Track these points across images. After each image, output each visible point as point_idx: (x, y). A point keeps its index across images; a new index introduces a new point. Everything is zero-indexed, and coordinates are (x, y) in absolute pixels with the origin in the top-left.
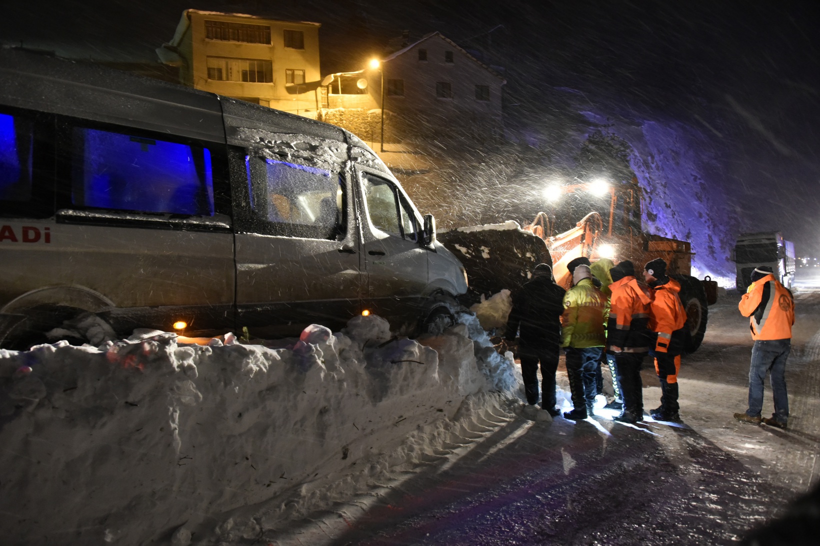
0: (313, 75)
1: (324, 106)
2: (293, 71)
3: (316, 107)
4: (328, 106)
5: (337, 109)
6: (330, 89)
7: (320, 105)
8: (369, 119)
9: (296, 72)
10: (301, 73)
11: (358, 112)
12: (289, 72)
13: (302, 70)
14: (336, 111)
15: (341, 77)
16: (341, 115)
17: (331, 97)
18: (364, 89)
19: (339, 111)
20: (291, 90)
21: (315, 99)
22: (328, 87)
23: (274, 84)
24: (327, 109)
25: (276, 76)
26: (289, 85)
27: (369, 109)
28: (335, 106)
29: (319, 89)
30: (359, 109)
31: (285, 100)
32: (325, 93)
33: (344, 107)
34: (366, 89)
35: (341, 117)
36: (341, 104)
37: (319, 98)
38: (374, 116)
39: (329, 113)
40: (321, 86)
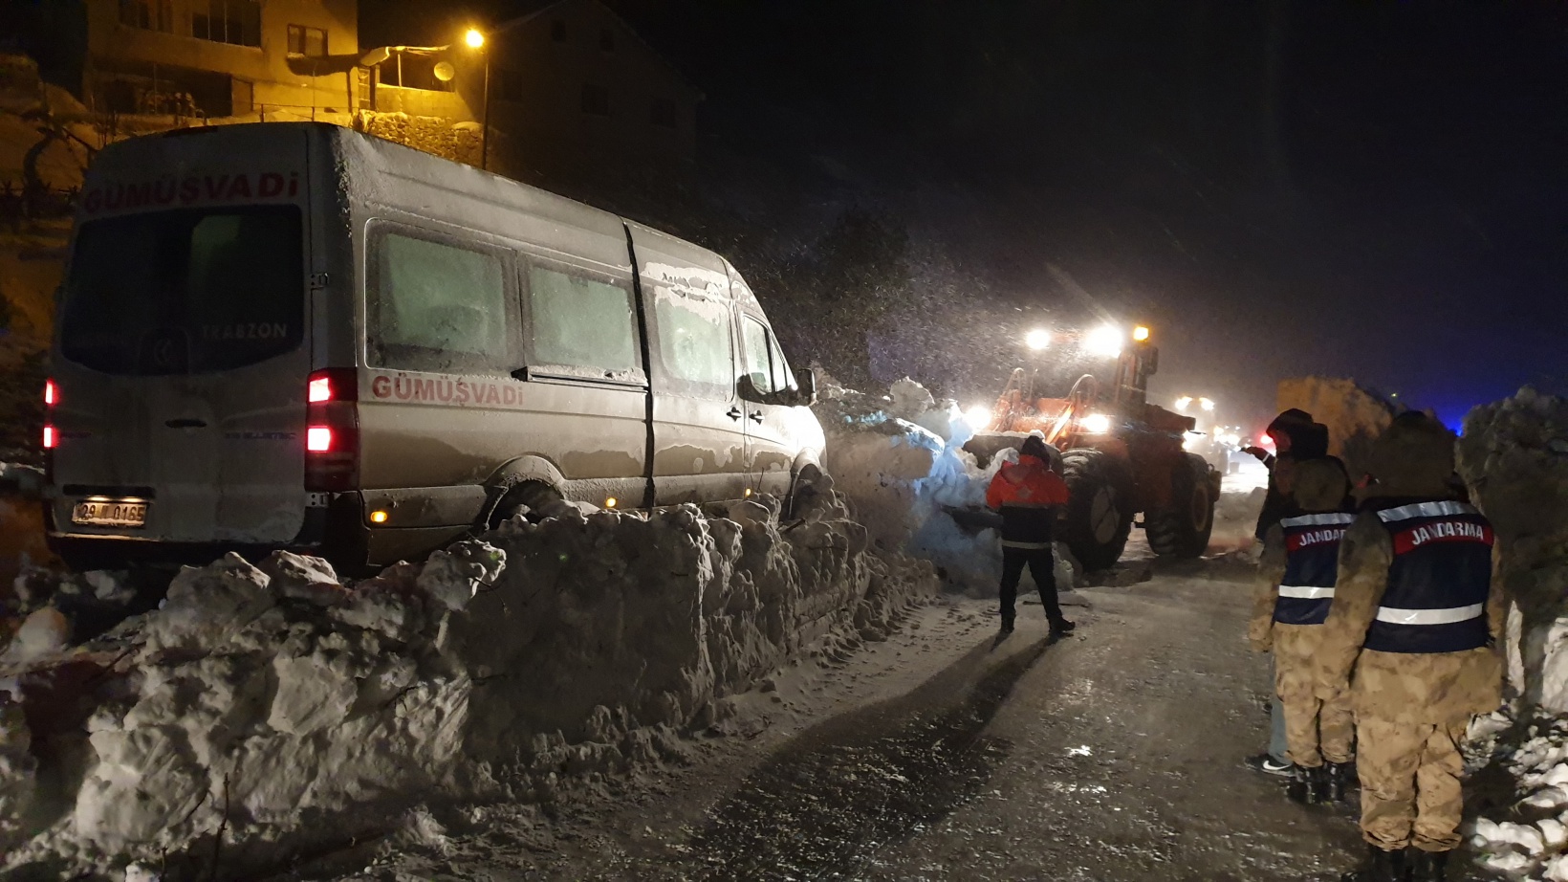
0: (345, 45)
1: (363, 105)
2: (303, 29)
3: (347, 105)
4: (372, 106)
5: (393, 114)
6: (378, 72)
7: (356, 103)
8: (456, 138)
9: (309, 33)
10: (319, 35)
11: (435, 123)
12: (295, 31)
13: (322, 31)
14: (391, 119)
15: (404, 54)
16: (400, 126)
17: (381, 89)
18: (447, 82)
19: (397, 118)
20: (299, 67)
21: (345, 88)
22: (372, 70)
23: (264, 50)
24: (372, 112)
25: (267, 34)
26: (293, 55)
27: (457, 122)
28: (389, 109)
29: (355, 71)
30: (437, 119)
31: (285, 83)
32: (366, 80)
33: (405, 112)
34: (452, 81)
35: (399, 130)
36: (401, 105)
37: (355, 88)
38: (465, 134)
39: (376, 120)
40: (359, 66)
